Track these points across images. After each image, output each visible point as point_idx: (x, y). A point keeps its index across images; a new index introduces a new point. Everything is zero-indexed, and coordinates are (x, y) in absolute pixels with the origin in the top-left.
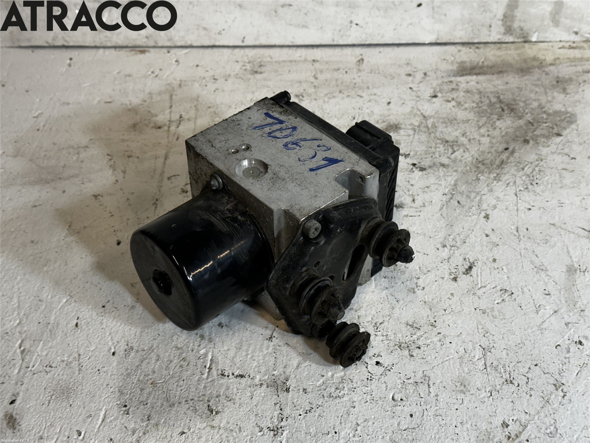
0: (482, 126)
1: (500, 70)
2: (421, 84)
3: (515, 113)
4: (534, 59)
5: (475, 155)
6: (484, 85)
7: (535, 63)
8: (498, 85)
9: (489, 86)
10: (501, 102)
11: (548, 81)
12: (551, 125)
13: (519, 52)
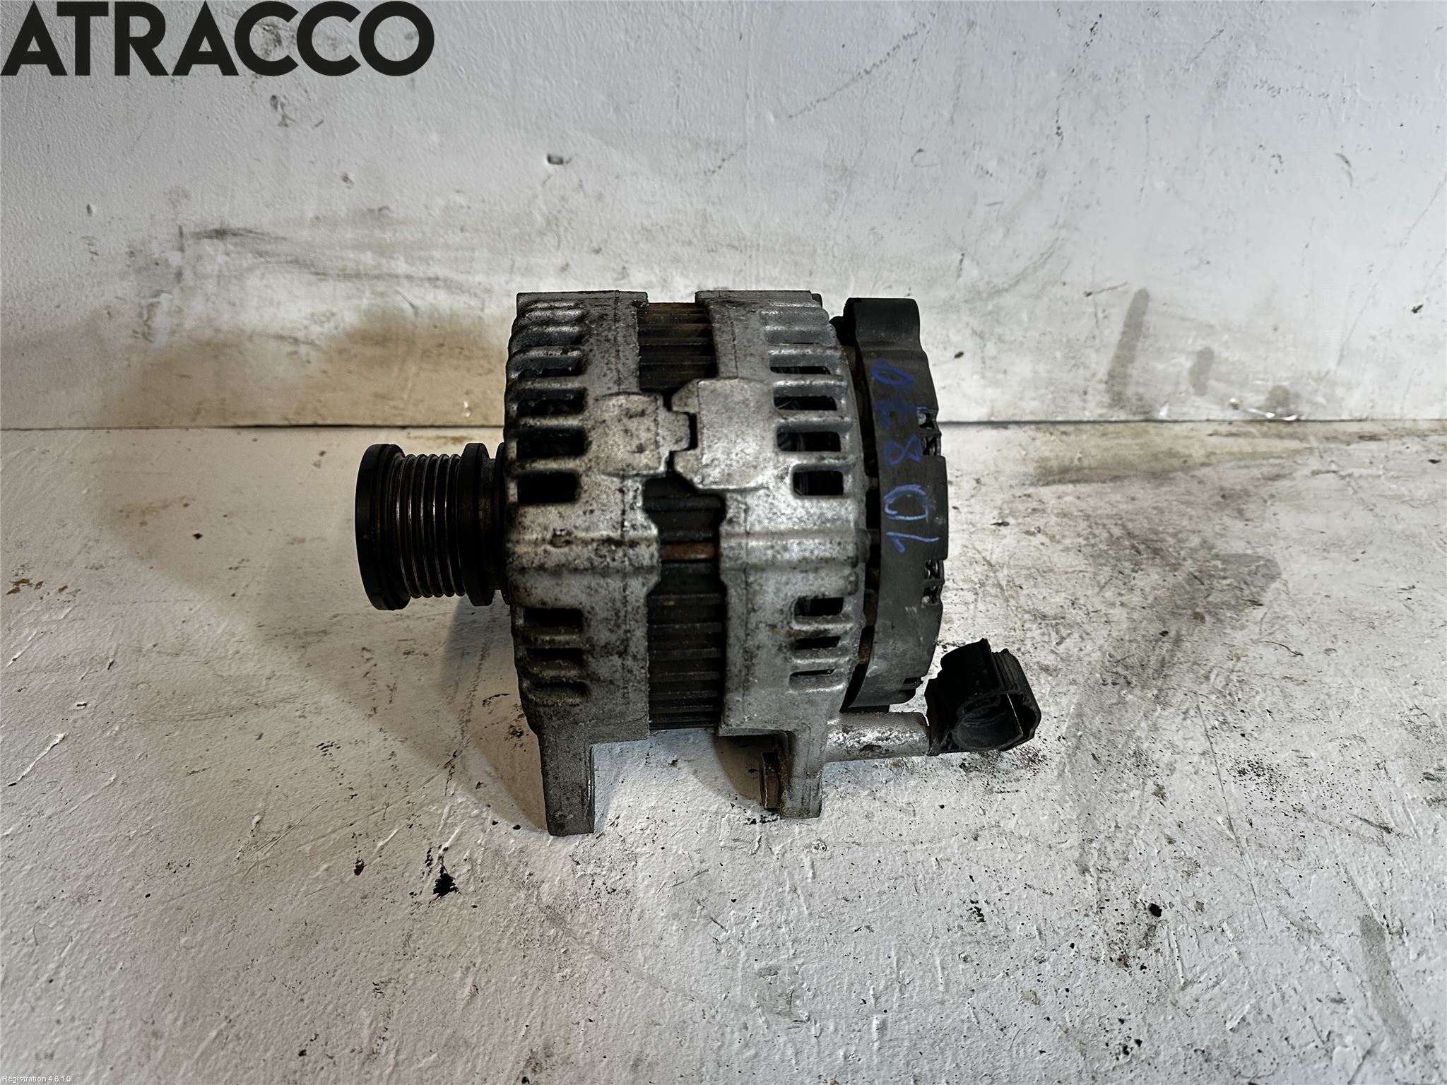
0: (1106, 583)
1: (1115, 473)
2: (973, 500)
3: (1162, 558)
4: (1172, 454)
5: (1106, 647)
6: (1092, 502)
7: (1176, 462)
8: (1117, 502)
9: (1102, 504)
10: (1130, 535)
11: (1206, 497)
12: (1236, 584)
13: (1142, 440)
